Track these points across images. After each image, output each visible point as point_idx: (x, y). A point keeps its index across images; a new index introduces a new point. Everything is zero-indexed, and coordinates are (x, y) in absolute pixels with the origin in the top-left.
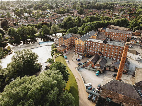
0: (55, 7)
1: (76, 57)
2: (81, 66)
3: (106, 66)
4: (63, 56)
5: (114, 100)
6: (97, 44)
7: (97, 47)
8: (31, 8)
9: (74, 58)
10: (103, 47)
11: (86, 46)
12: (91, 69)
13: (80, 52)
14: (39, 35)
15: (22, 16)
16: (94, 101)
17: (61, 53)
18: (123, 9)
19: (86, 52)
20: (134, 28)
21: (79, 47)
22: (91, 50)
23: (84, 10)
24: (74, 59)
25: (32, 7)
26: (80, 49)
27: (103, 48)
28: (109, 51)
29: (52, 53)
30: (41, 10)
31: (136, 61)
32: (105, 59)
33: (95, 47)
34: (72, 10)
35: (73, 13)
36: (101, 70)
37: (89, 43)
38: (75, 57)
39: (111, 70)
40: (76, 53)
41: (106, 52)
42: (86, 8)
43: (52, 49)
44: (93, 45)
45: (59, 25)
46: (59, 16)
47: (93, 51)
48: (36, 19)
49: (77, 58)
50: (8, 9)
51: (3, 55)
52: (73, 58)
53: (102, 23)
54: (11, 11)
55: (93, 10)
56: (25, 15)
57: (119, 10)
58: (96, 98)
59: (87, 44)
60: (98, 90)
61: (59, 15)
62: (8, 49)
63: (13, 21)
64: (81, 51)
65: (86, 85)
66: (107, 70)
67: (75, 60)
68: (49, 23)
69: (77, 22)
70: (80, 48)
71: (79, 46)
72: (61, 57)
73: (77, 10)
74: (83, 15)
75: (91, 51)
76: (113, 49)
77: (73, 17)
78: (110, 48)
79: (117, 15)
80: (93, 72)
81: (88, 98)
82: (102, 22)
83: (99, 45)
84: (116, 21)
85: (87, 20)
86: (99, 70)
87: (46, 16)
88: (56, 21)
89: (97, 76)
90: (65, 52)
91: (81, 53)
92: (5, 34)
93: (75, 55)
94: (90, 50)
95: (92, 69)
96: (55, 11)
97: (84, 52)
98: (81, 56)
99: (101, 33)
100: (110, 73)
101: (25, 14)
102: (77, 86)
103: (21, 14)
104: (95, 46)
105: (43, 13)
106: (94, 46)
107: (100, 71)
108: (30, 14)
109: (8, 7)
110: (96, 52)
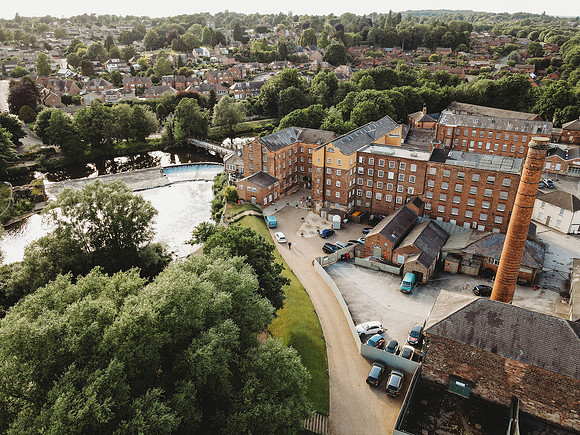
0: (232, 39)
1: (315, 220)
2: (337, 254)
3: (445, 254)
5: (482, 391)
6: (403, 167)
7: (407, 179)
8: (135, 42)
9: (309, 227)
10: (433, 177)
11: (357, 175)
12: (382, 266)
13: (333, 200)
14: (164, 139)
15: (99, 71)
16: (393, 395)
17: (253, 207)
18: (507, 45)
19: (359, 203)
20: (558, 116)
21: (328, 182)
22: (379, 190)
23: (351, 48)
24: (308, 231)
25: (139, 38)
26: (334, 189)
27: (431, 184)
28: (458, 194)
29: (217, 207)
30: (177, 49)
31: (572, 239)
32: (440, 228)
33: (396, 181)
34: (300, 50)
35: (305, 59)
36: (422, 269)
37: (371, 161)
38: (311, 222)
39: (468, 269)
40: (318, 206)
41: (443, 198)
42: (356, 43)
43: (215, 193)
44: (387, 170)
45: (248, 103)
46: (248, 73)
47: (389, 198)
48: (156, 81)
49: (319, 224)
50: (41, 45)
51: (13, 214)
52: (303, 227)
53: (424, 95)
54: (52, 52)
55: (387, 49)
56: (110, 68)
57: (491, 52)
58: (405, 381)
59: (361, 169)
60: (413, 349)
61: (247, 66)
62: (35, 192)
63: (62, 89)
64: (338, 195)
65: (361, 328)
66: (449, 273)
67: (312, 233)
68: (206, 94)
69: (321, 91)
70: (334, 182)
71: (329, 176)
72: (253, 221)
73: (322, 50)
74: (345, 69)
75: (379, 196)
76: (475, 184)
77: (305, 74)
78: (461, 180)
79: (484, 71)
80: (389, 278)
81: (370, 380)
82: (424, 89)
83: (414, 168)
84: (481, 87)
85: (360, 84)
86: (417, 268)
87: (195, 71)
88: (236, 88)
89: (408, 293)
90: (269, 204)
91: (337, 206)
92: (23, 135)
93: (311, 214)
94: (374, 194)
95: (386, 265)
96: (230, 51)
97: (349, 200)
98: (337, 218)
99: (421, 133)
100: (460, 282)
101: (110, 63)
102: (319, 331)
103: (95, 63)
104: (396, 175)
105: (184, 61)
106: (391, 175)
107: (418, 276)
108: (129, 64)
109: (41, 39)
110: (400, 199)
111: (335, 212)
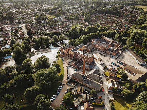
2: (69, 65)
3: (81, 66)
4: (62, 59)
8: (47, 12)
9: (68, 61)
12: (74, 67)
14: (51, 42)
22: (77, 57)
29: (57, 57)
31: (100, 65)
32: (82, 63)
37: (76, 53)
50: (29, 14)
51: (31, 56)
55: (100, 15)
56: (42, 22)
61: (68, 22)
62: (33, 52)
63: (34, 28)
65: (68, 74)
66: (81, 69)
69: (79, 32)
70: (71, 55)
72: (61, 60)
76: (87, 58)
77: (80, 24)
79: (118, 22)
81: (67, 79)
87: (58, 23)
89: (75, 71)
90: (64, 57)
102: (64, 74)
104: (79, 55)
105: (56, 20)
107: (77, 69)
108: (46, 21)
109: (29, 11)
111: (71, 59)
